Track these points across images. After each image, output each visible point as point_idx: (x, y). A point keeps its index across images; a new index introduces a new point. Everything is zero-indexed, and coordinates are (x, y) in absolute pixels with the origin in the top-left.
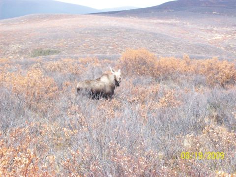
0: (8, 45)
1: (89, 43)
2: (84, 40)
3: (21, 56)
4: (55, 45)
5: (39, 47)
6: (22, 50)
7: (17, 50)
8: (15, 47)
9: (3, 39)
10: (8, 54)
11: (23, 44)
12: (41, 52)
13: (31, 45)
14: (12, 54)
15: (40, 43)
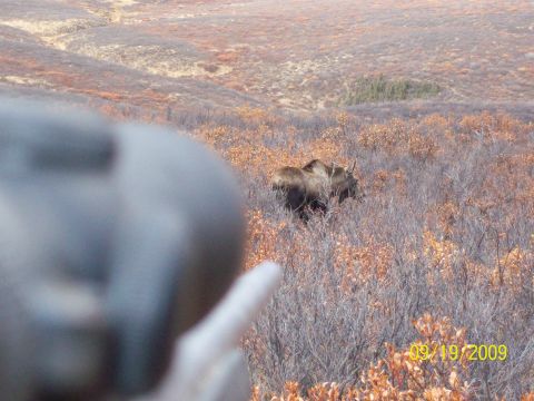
0: (276, 62)
2: (523, 54)
3: (316, 98)
4: (426, 66)
5: (377, 73)
6: (322, 79)
7: (305, 80)
8: (300, 70)
9: (262, 43)
10: (275, 91)
11: (325, 61)
12: (380, 89)
13: (349, 65)
14: (291, 90)
15: (378, 60)
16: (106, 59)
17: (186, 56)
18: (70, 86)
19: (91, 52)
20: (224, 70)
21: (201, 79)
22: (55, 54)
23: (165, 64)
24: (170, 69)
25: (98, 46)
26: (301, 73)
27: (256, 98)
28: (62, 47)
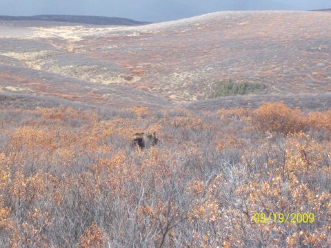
0: (167, 73)
1: (325, 69)
2: (315, 64)
3: (191, 94)
4: (257, 73)
5: (228, 78)
6: (195, 82)
7: (185, 84)
8: (182, 77)
9: (159, 62)
10: (167, 90)
11: (197, 72)
12: (230, 88)
13: (211, 74)
14: (176, 90)
15: (228, 70)
16: (65, 74)
17: (113, 71)
18: (44, 91)
19: (55, 70)
20: (136, 79)
21: (123, 85)
22: (35, 72)
23: (101, 76)
24: (104, 79)
25: (60, 66)
26: (183, 79)
27: (156, 95)
28: (38, 68)
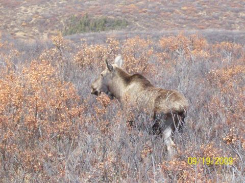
0: (13, 7)
3: (41, 31)
4: (118, 7)
5: (84, 13)
6: (45, 18)
7: (34, 19)
8: (30, 12)
10: (13, 27)
11: (48, 6)
12: (86, 24)
13: (64, 8)
14: (24, 26)
15: (84, 4)
26: (31, 14)
